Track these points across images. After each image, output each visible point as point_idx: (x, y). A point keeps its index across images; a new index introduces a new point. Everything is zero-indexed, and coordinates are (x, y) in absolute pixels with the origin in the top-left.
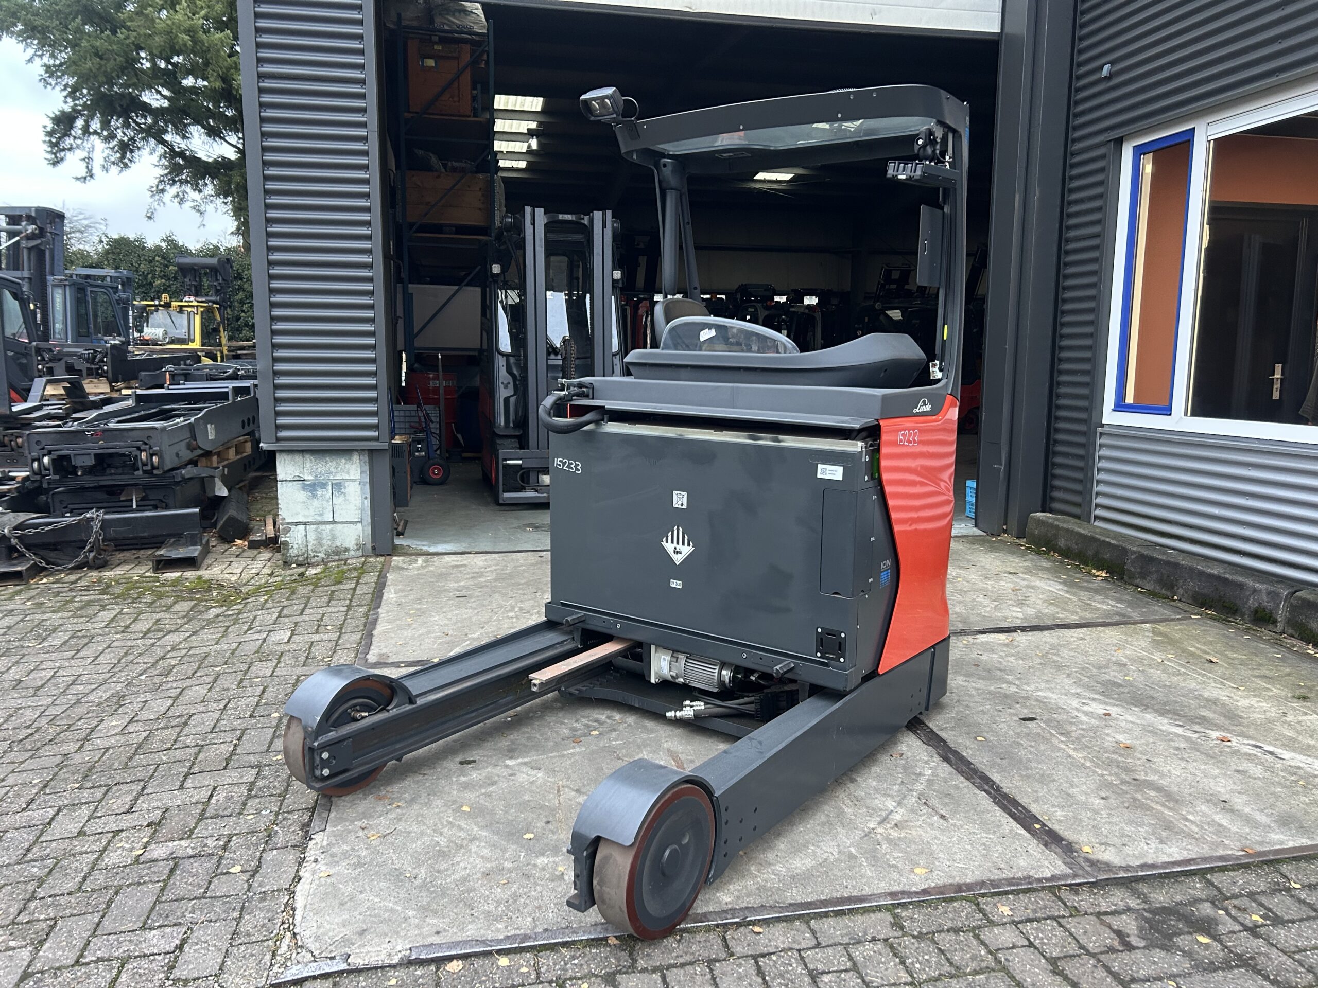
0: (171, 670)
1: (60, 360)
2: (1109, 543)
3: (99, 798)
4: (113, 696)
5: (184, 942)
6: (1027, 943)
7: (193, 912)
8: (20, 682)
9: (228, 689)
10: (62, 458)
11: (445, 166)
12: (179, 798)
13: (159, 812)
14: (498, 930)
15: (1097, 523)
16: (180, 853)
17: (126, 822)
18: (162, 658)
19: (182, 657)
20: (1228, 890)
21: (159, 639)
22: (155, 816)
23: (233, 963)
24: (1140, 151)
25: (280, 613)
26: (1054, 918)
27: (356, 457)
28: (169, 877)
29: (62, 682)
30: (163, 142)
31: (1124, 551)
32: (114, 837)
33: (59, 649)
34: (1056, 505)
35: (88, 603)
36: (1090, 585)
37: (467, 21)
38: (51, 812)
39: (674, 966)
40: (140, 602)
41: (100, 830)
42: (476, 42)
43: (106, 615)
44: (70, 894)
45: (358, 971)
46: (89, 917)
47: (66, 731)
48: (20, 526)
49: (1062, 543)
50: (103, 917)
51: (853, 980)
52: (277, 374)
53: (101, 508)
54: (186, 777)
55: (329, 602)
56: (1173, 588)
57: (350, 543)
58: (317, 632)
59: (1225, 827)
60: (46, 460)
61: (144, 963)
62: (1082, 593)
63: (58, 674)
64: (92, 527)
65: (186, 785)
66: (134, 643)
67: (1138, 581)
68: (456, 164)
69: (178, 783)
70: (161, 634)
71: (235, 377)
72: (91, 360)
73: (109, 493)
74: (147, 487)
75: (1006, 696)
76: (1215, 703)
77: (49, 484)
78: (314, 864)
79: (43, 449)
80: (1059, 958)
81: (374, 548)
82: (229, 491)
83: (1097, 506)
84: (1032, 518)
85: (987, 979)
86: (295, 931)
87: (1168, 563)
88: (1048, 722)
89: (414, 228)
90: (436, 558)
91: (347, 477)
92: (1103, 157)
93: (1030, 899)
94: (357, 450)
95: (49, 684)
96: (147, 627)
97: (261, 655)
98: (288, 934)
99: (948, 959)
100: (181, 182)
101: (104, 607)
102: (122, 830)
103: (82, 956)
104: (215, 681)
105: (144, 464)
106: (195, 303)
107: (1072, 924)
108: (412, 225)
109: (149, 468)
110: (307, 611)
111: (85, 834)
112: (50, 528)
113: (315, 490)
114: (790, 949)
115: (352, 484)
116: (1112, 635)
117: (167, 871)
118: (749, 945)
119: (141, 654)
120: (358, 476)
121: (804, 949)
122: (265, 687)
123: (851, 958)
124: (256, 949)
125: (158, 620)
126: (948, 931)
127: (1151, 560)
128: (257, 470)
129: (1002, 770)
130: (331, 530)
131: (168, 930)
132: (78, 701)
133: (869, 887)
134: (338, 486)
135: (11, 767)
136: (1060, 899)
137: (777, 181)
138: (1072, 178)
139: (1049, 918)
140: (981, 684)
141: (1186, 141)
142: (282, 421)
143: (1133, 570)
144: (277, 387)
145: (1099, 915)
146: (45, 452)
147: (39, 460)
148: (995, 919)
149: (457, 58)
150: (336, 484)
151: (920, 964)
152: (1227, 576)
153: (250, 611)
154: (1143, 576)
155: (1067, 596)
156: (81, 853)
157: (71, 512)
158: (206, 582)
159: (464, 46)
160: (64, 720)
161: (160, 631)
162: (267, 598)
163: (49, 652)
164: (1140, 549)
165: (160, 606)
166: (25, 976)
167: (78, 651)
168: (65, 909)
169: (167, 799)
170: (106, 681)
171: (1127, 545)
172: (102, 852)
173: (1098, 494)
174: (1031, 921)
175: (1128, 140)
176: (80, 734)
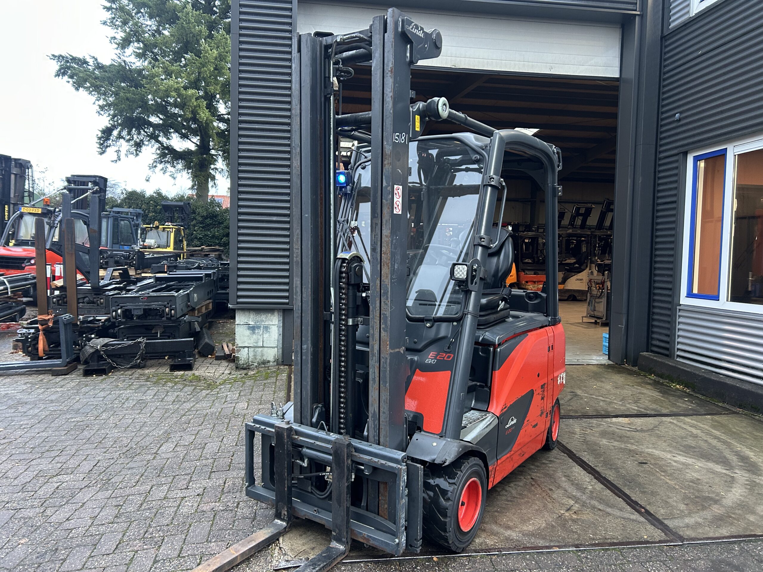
0: (190, 421)
1: (112, 257)
2: (685, 371)
3: (170, 481)
4: (164, 433)
7: (229, 535)
8: (117, 425)
9: (221, 432)
10: (126, 310)
12: (209, 483)
13: (202, 489)
15: (678, 359)
16: (216, 509)
17: (185, 493)
18: (184, 415)
19: (194, 415)
21: (180, 405)
22: (200, 491)
24: (697, 159)
25: (240, 393)
26: (661, 561)
27: (276, 314)
28: (214, 519)
29: (137, 425)
30: (158, 141)
31: (694, 375)
32: (182, 500)
33: (132, 409)
34: (654, 349)
35: (141, 386)
36: (675, 394)
38: (149, 487)
40: (166, 386)
41: (175, 497)
43: (151, 393)
44: (168, 525)
46: (180, 536)
48: (106, 345)
49: (658, 370)
50: (186, 536)
52: (239, 269)
53: (145, 337)
54: (211, 473)
55: (264, 389)
57: (271, 358)
58: (260, 404)
60: (119, 311)
62: (671, 398)
63: (134, 421)
64: (140, 347)
65: (212, 477)
66: (168, 407)
67: (702, 392)
69: (207, 476)
71: (199, 268)
72: (127, 258)
73: (148, 329)
74: (165, 327)
75: (630, 450)
77: (119, 323)
79: (118, 305)
81: (283, 361)
82: (201, 328)
83: (678, 349)
84: (641, 355)
86: (281, 545)
87: (719, 382)
88: (654, 465)
91: (271, 323)
92: (677, 161)
93: (648, 551)
94: (277, 309)
95: (131, 426)
96: (173, 399)
97: (235, 415)
98: (278, 547)
100: (166, 162)
101: (149, 388)
102: (185, 497)
103: (180, 553)
104: (214, 427)
105: (167, 315)
106: (172, 227)
107: (670, 564)
109: (169, 316)
110: (253, 393)
111: (168, 498)
112: (120, 346)
113: (254, 330)
115: (273, 327)
116: (688, 420)
117: (212, 516)
118: (504, 565)
119: (173, 413)
120: (277, 323)
121: (532, 569)
122: (240, 431)
124: (263, 554)
125: (178, 396)
126: (606, 564)
127: (710, 380)
128: (212, 318)
129: (630, 488)
130: (262, 351)
131: (220, 543)
132: (147, 435)
135: (122, 466)
136: (664, 552)
138: (660, 172)
139: (658, 561)
140: (616, 444)
141: (723, 154)
142: (240, 293)
143: (700, 386)
144: (239, 276)
145: (684, 560)
146: (119, 307)
147: (116, 311)
148: (630, 560)
150: (265, 327)
152: (753, 390)
153: (223, 393)
154: (705, 389)
155: (662, 399)
156: (168, 507)
157: (127, 339)
158: (197, 376)
160: (143, 443)
161: (180, 401)
162: (230, 386)
163: (127, 410)
164: (703, 374)
165: (177, 389)
166: (155, 562)
167: (142, 410)
168: (167, 532)
169: (204, 483)
170: (158, 425)
171: (696, 372)
172: (178, 507)
173: (678, 343)
174: (649, 562)
175: (690, 153)
176: (153, 451)
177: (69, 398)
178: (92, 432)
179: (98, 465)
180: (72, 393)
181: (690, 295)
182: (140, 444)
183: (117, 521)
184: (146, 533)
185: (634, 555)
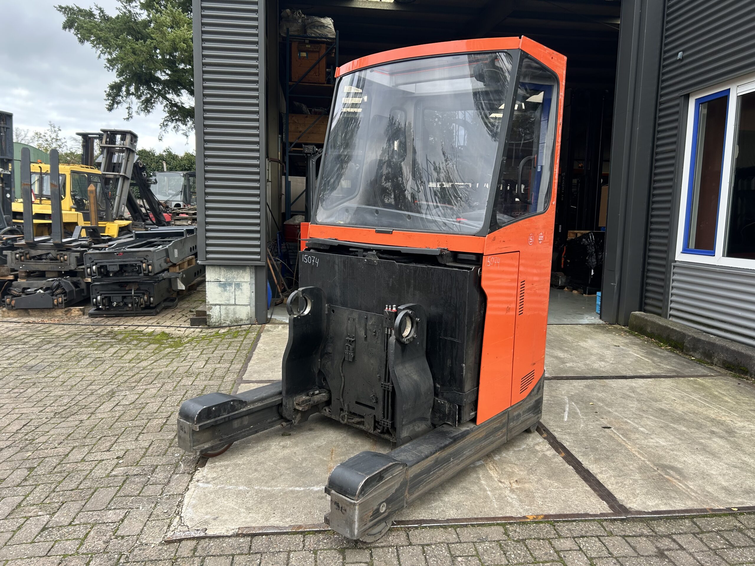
0: (141, 380)
2: (676, 331)
3: (94, 443)
4: (109, 392)
5: (125, 517)
6: (578, 548)
7: (132, 503)
9: (168, 391)
10: (102, 267)
11: (310, 111)
12: (134, 445)
13: (123, 452)
14: (287, 522)
15: (671, 319)
16: (130, 473)
17: (106, 456)
19: (148, 373)
20: (705, 528)
21: (138, 363)
22: (121, 454)
23: (148, 529)
24: (699, 102)
25: (202, 352)
26: (597, 536)
27: (248, 270)
28: (123, 484)
29: (85, 384)
30: (166, 99)
31: (684, 335)
32: (98, 463)
33: (86, 367)
34: (648, 308)
35: (104, 344)
37: (325, 32)
38: (70, 449)
39: (378, 547)
40: (131, 344)
41: (92, 459)
42: (329, 43)
43: (113, 350)
44: (72, 490)
45: (211, 538)
46: (80, 502)
47: (83, 408)
49: (649, 330)
50: (86, 502)
51: (475, 562)
52: (207, 223)
54: (140, 434)
55: (228, 347)
56: (711, 357)
57: (244, 316)
58: (219, 363)
59: (711, 493)
60: (94, 268)
61: (104, 527)
63: (84, 379)
65: (139, 439)
66: (125, 365)
67: (691, 353)
68: (316, 110)
69: (135, 437)
70: (138, 361)
73: (121, 286)
74: (140, 284)
75: (596, 414)
76: (722, 424)
78: (196, 483)
79: (93, 262)
80: (595, 558)
81: (256, 320)
82: (186, 287)
83: (671, 308)
84: (632, 314)
86: (182, 515)
87: (709, 343)
88: (618, 429)
89: (293, 145)
91: (243, 280)
92: (678, 105)
93: (585, 525)
94: (249, 266)
95: (79, 384)
96: (133, 357)
97: (188, 373)
98: (178, 517)
99: (531, 554)
101: (112, 346)
102: (103, 460)
103: (73, 521)
104: (162, 386)
105: (144, 270)
107: (606, 540)
108: (291, 144)
109: (147, 272)
110: (216, 352)
111: (84, 461)
113: (226, 287)
114: (444, 543)
115: (245, 284)
116: (668, 383)
117: (122, 482)
118: (420, 539)
119: (127, 371)
120: (249, 280)
121: (451, 543)
122: (187, 391)
123: (476, 550)
124: (160, 523)
125: (139, 354)
126: (534, 539)
127: (699, 340)
129: (585, 454)
130: (234, 309)
131: (118, 511)
132: (92, 394)
133: (494, 513)
134: (238, 285)
135: (54, 426)
136: (603, 526)
138: (660, 117)
139: (594, 536)
140: (583, 407)
141: (725, 96)
142: (209, 249)
143: (688, 346)
144: (207, 231)
145: (624, 537)
147: (91, 268)
148: (562, 534)
149: (319, 52)
150: (237, 284)
151: (515, 555)
152: (743, 351)
153: (186, 351)
154: (695, 350)
155: (647, 360)
156: (80, 470)
159: (322, 45)
160: (83, 403)
161: (139, 359)
162: (196, 344)
163: (81, 368)
164: (693, 334)
165: (141, 346)
166: (44, 529)
167: (96, 368)
168: (68, 498)
169: (128, 445)
170: (107, 384)
171: (686, 332)
172: (91, 470)
173: (671, 301)
174: (583, 537)
175: (692, 96)
176: (90, 411)
177: (27, 356)
178: (36, 390)
179: (28, 425)
180: (32, 350)
181: (686, 250)
182: (80, 403)
183: (23, 484)
184: (46, 498)
185: (568, 529)
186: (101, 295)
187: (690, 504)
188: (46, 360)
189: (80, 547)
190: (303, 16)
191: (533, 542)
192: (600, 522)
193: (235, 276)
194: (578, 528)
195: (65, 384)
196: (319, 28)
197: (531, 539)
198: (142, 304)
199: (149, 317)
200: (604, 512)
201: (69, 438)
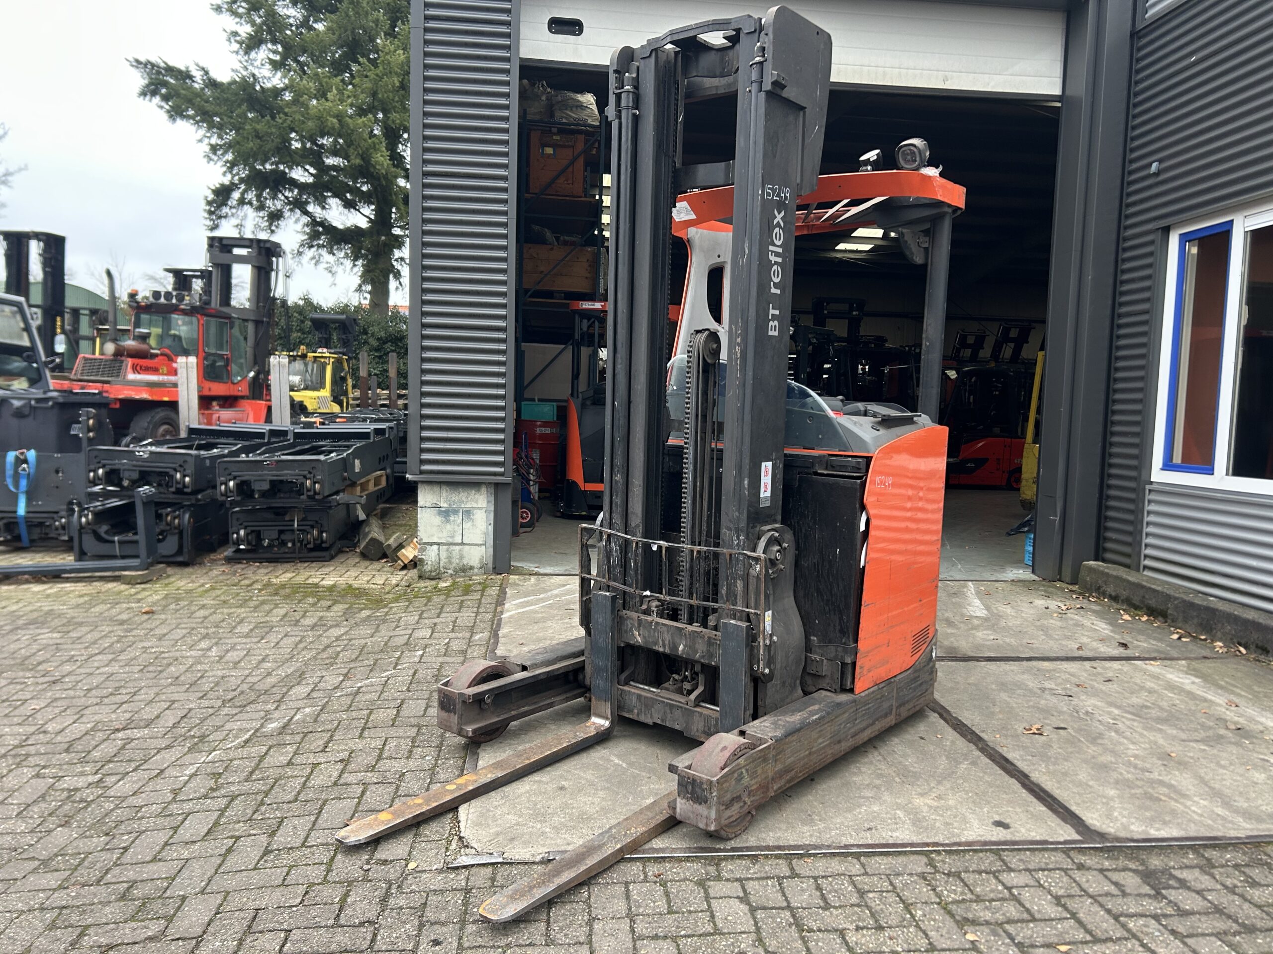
0: (337, 655)
2: (1155, 591)
3: (299, 741)
4: (295, 671)
6: (1037, 884)
10: (243, 482)
11: (557, 239)
12: (359, 744)
13: (347, 753)
15: (1146, 573)
16: (368, 781)
17: (322, 758)
18: (330, 646)
19: (345, 646)
20: (1216, 861)
21: (325, 631)
22: (344, 755)
23: (418, 852)
24: (1185, 239)
25: (421, 615)
26: (1063, 870)
27: (484, 489)
28: (362, 795)
29: (255, 660)
30: (306, 213)
31: (1169, 597)
32: (315, 767)
33: (247, 636)
34: (1108, 556)
35: (263, 603)
37: (583, 115)
38: (264, 749)
39: (752, 879)
40: (305, 603)
41: (304, 762)
42: (589, 133)
43: (280, 612)
44: (289, 802)
45: (512, 864)
46: (307, 817)
47: (264, 694)
49: (1110, 590)
50: (317, 818)
54: (363, 729)
55: (460, 609)
57: (475, 562)
58: (453, 631)
60: (231, 483)
62: (1125, 633)
63: (250, 653)
65: (364, 735)
66: (306, 634)
67: (1179, 623)
68: (566, 238)
69: (357, 734)
73: (277, 514)
74: (305, 511)
75: (1043, 710)
77: (231, 504)
80: (1063, 896)
81: (494, 568)
82: (368, 516)
83: (1146, 556)
84: (1084, 566)
85: (1002, 905)
86: (461, 835)
87: (1207, 609)
88: (1079, 730)
89: (529, 293)
90: (546, 578)
91: (475, 505)
92: (1152, 243)
93: (1044, 855)
94: (485, 483)
96: (314, 622)
97: (409, 646)
98: (456, 837)
99: (971, 890)
100: (319, 246)
101: (276, 605)
102: (321, 764)
105: (308, 490)
106: (328, 355)
107: (1077, 875)
108: (527, 291)
109: (312, 493)
110: (443, 615)
111: (293, 764)
113: (448, 516)
114: (844, 875)
115: (478, 511)
117: (360, 792)
118: (810, 870)
119: (312, 642)
120: (485, 505)
121: (854, 875)
122: (416, 671)
123: (891, 884)
125: (322, 617)
126: (973, 872)
127: (1192, 605)
128: (386, 502)
129: (1032, 764)
130: (460, 550)
132: (269, 674)
133: (910, 838)
134: (468, 513)
136: (1069, 857)
137: (857, 251)
138: (1124, 261)
139: (1058, 869)
140: (1022, 699)
141: (1226, 231)
142: (425, 456)
143: (1175, 614)
144: (423, 428)
145: (1101, 871)
146: (232, 477)
147: (226, 484)
148: (1013, 866)
149: (573, 147)
150: (466, 511)
151: (948, 891)
152: (1261, 621)
153: (394, 614)
154: (1183, 618)
159: (579, 136)
160: (261, 687)
161: (325, 625)
162: (407, 603)
163: (240, 637)
164: (1182, 596)
165: (321, 607)
166: (267, 852)
167: (263, 637)
168: (288, 812)
169: (351, 744)
170: (287, 660)
171: (1172, 593)
172: (308, 778)
173: (1147, 546)
174: (1043, 870)
175: (1174, 228)
176: (278, 697)
178: (182, 668)
179: (189, 716)
181: (1168, 465)
182: (256, 687)
183: (211, 795)
184: (254, 813)
185: (1021, 860)
186: (245, 528)
187: (1192, 831)
188: (183, 626)
189: (327, 873)
190: (549, 90)
191: (972, 876)
192: (1066, 852)
193: (464, 499)
194: (1036, 860)
195: (224, 660)
196: (574, 109)
197: (969, 871)
198: (309, 543)
199: (321, 564)
200: (1069, 838)
201: (258, 734)
